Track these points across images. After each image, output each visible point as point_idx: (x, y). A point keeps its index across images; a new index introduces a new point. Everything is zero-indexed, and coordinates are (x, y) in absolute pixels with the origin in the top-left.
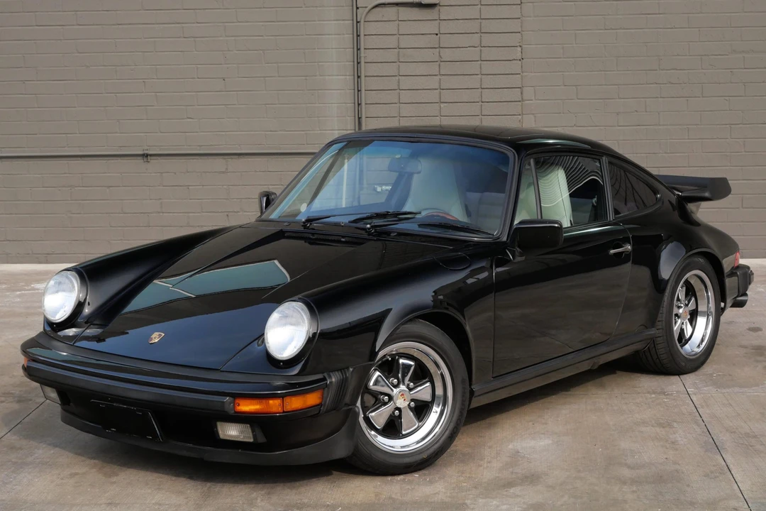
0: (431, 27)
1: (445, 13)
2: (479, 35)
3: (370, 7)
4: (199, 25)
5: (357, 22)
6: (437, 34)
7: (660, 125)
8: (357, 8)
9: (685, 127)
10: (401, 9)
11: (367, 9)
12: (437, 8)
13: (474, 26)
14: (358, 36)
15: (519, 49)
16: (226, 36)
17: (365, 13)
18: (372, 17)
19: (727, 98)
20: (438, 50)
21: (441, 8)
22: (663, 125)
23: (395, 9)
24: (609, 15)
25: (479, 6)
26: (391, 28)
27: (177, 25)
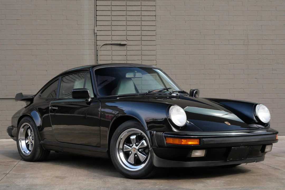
0: (124, 53)
1: (129, 48)
2: (141, 56)
3: (101, 45)
4: (37, 51)
5: (97, 50)
6: (126, 55)
7: (205, 89)
8: (97, 45)
9: (214, 89)
10: (113, 46)
11: (101, 46)
12: (126, 46)
13: (139, 53)
14: (97, 55)
15: (155, 61)
16: (48, 55)
17: (100, 47)
18: (102, 49)
19: (228, 80)
20: (126, 61)
21: (127, 46)
22: (206, 89)
23: (111, 46)
24: (187, 50)
25: (141, 46)
26: (109, 53)
27: (30, 51)
